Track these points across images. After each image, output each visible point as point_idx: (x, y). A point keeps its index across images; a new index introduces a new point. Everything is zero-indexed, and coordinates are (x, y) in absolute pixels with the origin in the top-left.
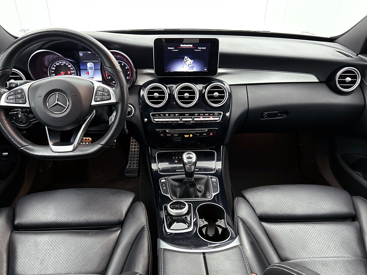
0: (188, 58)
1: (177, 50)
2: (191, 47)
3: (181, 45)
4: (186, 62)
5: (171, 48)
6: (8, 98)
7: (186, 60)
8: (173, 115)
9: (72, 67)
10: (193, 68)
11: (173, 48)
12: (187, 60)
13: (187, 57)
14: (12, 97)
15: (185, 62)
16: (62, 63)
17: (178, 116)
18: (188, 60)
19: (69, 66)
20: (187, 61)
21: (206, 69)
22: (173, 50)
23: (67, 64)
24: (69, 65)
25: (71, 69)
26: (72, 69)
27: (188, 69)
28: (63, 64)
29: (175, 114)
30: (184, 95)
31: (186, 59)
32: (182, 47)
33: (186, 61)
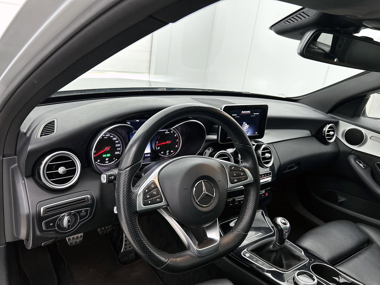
1: (238, 117)
2: (249, 113)
3: (242, 112)
6: (144, 198)
9: (117, 140)
10: (248, 132)
11: (236, 115)
12: (245, 125)
14: (148, 196)
16: (105, 135)
19: (114, 139)
21: (256, 133)
23: (111, 137)
24: (114, 137)
25: (116, 142)
26: (118, 142)
28: (107, 136)
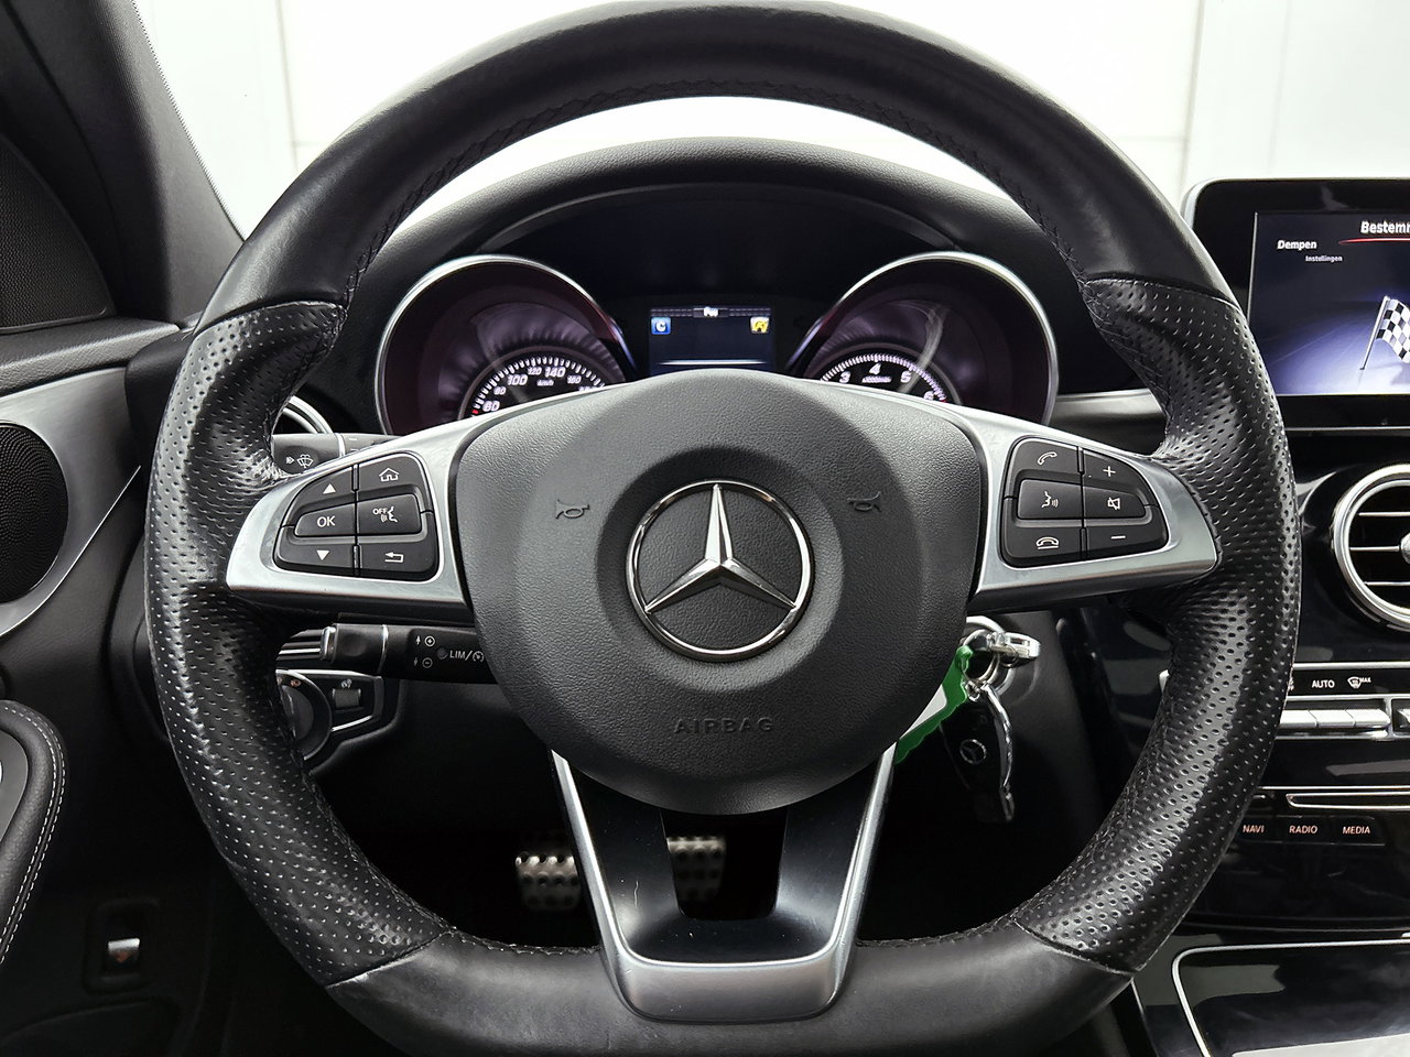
0: (1400, 309)
1: (1333, 259)
3: (1366, 227)
4: (1387, 335)
5: (1300, 246)
6: (292, 523)
7: (1388, 322)
8: (1331, 684)
11: (1314, 245)
13: (1395, 303)
14: (329, 521)
15: (1381, 333)
16: (544, 371)
17: (1364, 689)
18: (1402, 322)
20: (1397, 328)
22: (1308, 259)
23: (573, 379)
27: (1395, 381)
28: (551, 378)
29: (1341, 678)
30: (1399, 544)
31: (1388, 314)
32: (1369, 235)
33: (1385, 327)
